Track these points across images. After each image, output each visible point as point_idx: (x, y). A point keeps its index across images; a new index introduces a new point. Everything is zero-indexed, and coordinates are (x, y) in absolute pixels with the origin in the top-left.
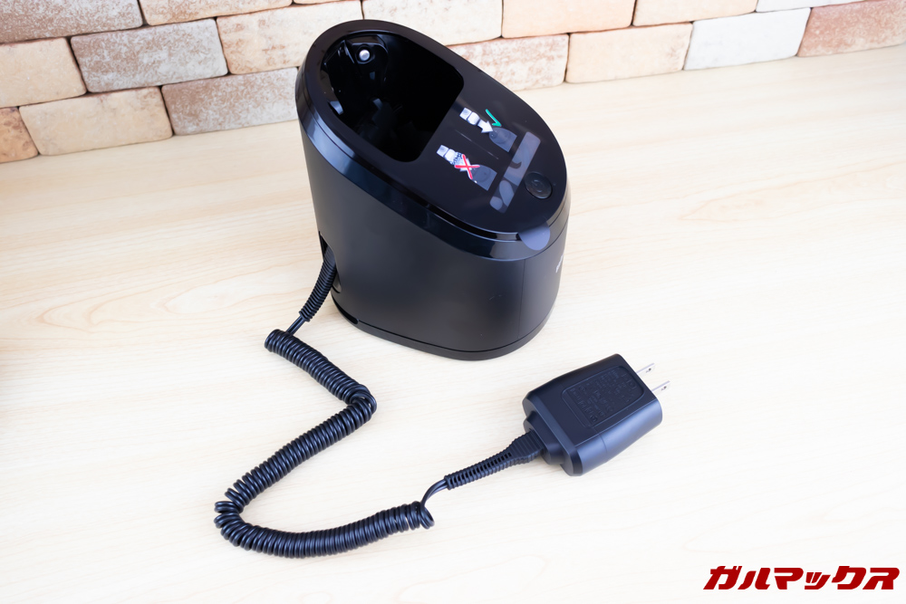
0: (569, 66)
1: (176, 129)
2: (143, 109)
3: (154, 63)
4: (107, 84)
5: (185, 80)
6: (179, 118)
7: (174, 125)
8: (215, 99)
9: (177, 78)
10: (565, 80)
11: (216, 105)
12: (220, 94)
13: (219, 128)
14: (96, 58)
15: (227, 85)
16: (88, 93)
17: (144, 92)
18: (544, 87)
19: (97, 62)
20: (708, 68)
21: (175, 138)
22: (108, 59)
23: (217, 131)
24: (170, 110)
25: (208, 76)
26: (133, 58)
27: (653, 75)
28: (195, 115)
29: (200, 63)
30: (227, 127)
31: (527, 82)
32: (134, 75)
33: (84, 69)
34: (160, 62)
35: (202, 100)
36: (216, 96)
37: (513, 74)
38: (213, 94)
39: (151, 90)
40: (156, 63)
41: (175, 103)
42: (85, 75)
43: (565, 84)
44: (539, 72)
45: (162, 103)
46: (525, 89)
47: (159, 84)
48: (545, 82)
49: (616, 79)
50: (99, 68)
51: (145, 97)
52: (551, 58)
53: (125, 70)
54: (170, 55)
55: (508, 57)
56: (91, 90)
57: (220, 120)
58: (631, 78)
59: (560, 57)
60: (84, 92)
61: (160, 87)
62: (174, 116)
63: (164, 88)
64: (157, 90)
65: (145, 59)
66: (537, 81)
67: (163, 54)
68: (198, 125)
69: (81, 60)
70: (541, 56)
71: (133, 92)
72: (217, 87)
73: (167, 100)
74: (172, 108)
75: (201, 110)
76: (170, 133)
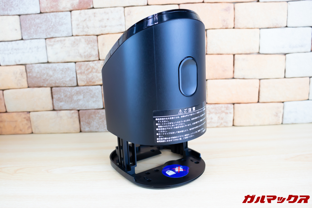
0: (235, 118)
1: (82, 129)
2: (71, 118)
3: (78, 100)
4: (61, 107)
5: (87, 108)
6: (83, 124)
7: (81, 127)
8: (97, 117)
9: (85, 107)
10: (233, 125)
11: (97, 120)
12: (99, 116)
13: (97, 130)
14: (59, 96)
15: (102, 112)
16: (54, 110)
17: (73, 111)
18: (225, 127)
19: (59, 98)
20: (293, 124)
21: (81, 133)
22: (63, 97)
23: (96, 132)
24: (81, 121)
25: (96, 108)
26: (71, 97)
27: (269, 125)
28: (89, 123)
29: (94, 102)
30: (100, 131)
31: (217, 123)
32: (70, 104)
33: (54, 100)
34: (80, 100)
35: (92, 117)
36: (98, 116)
37: (212, 119)
38: (97, 115)
39: (75, 111)
40: (79, 100)
41: (82, 117)
42: (54, 102)
43: (234, 127)
44: (222, 119)
45: (78, 117)
46: (217, 127)
47: (78, 109)
48: (225, 124)
49: (254, 126)
50: (60, 100)
51: (73, 113)
52: (227, 113)
53: (68, 101)
54: (84, 97)
55: (210, 111)
56: (55, 109)
57: (98, 127)
58: (260, 125)
59: (230, 113)
60: (52, 109)
61: (79, 111)
62: (82, 123)
63: (80, 111)
64: (77, 111)
65: (75, 98)
66: (222, 124)
67: (81, 97)
68: (89, 128)
69: (54, 96)
70: (223, 112)
71: (69, 111)
72: (99, 113)
73: (81, 116)
74: (81, 119)
75: (91, 122)
76: (79, 131)
